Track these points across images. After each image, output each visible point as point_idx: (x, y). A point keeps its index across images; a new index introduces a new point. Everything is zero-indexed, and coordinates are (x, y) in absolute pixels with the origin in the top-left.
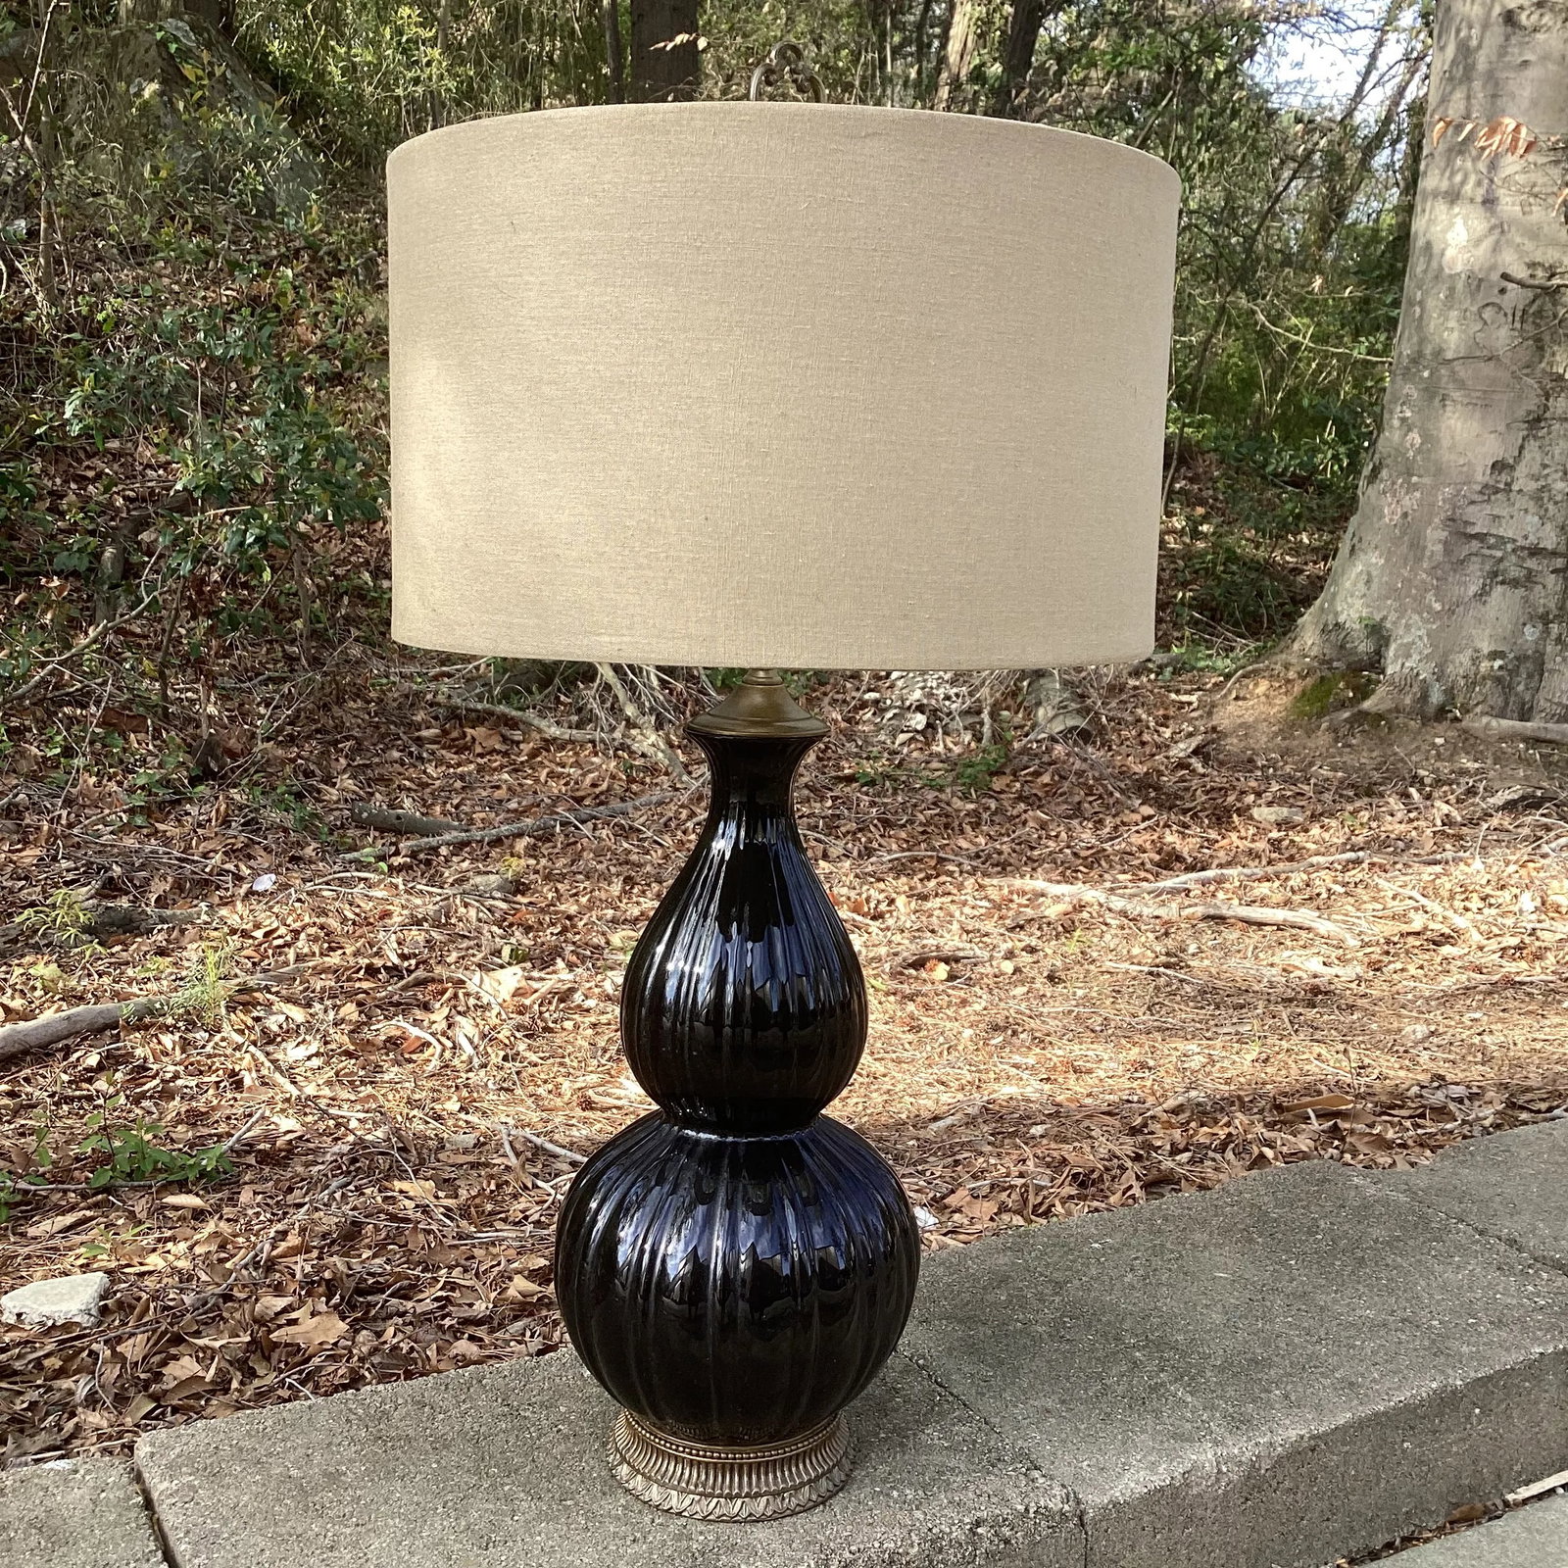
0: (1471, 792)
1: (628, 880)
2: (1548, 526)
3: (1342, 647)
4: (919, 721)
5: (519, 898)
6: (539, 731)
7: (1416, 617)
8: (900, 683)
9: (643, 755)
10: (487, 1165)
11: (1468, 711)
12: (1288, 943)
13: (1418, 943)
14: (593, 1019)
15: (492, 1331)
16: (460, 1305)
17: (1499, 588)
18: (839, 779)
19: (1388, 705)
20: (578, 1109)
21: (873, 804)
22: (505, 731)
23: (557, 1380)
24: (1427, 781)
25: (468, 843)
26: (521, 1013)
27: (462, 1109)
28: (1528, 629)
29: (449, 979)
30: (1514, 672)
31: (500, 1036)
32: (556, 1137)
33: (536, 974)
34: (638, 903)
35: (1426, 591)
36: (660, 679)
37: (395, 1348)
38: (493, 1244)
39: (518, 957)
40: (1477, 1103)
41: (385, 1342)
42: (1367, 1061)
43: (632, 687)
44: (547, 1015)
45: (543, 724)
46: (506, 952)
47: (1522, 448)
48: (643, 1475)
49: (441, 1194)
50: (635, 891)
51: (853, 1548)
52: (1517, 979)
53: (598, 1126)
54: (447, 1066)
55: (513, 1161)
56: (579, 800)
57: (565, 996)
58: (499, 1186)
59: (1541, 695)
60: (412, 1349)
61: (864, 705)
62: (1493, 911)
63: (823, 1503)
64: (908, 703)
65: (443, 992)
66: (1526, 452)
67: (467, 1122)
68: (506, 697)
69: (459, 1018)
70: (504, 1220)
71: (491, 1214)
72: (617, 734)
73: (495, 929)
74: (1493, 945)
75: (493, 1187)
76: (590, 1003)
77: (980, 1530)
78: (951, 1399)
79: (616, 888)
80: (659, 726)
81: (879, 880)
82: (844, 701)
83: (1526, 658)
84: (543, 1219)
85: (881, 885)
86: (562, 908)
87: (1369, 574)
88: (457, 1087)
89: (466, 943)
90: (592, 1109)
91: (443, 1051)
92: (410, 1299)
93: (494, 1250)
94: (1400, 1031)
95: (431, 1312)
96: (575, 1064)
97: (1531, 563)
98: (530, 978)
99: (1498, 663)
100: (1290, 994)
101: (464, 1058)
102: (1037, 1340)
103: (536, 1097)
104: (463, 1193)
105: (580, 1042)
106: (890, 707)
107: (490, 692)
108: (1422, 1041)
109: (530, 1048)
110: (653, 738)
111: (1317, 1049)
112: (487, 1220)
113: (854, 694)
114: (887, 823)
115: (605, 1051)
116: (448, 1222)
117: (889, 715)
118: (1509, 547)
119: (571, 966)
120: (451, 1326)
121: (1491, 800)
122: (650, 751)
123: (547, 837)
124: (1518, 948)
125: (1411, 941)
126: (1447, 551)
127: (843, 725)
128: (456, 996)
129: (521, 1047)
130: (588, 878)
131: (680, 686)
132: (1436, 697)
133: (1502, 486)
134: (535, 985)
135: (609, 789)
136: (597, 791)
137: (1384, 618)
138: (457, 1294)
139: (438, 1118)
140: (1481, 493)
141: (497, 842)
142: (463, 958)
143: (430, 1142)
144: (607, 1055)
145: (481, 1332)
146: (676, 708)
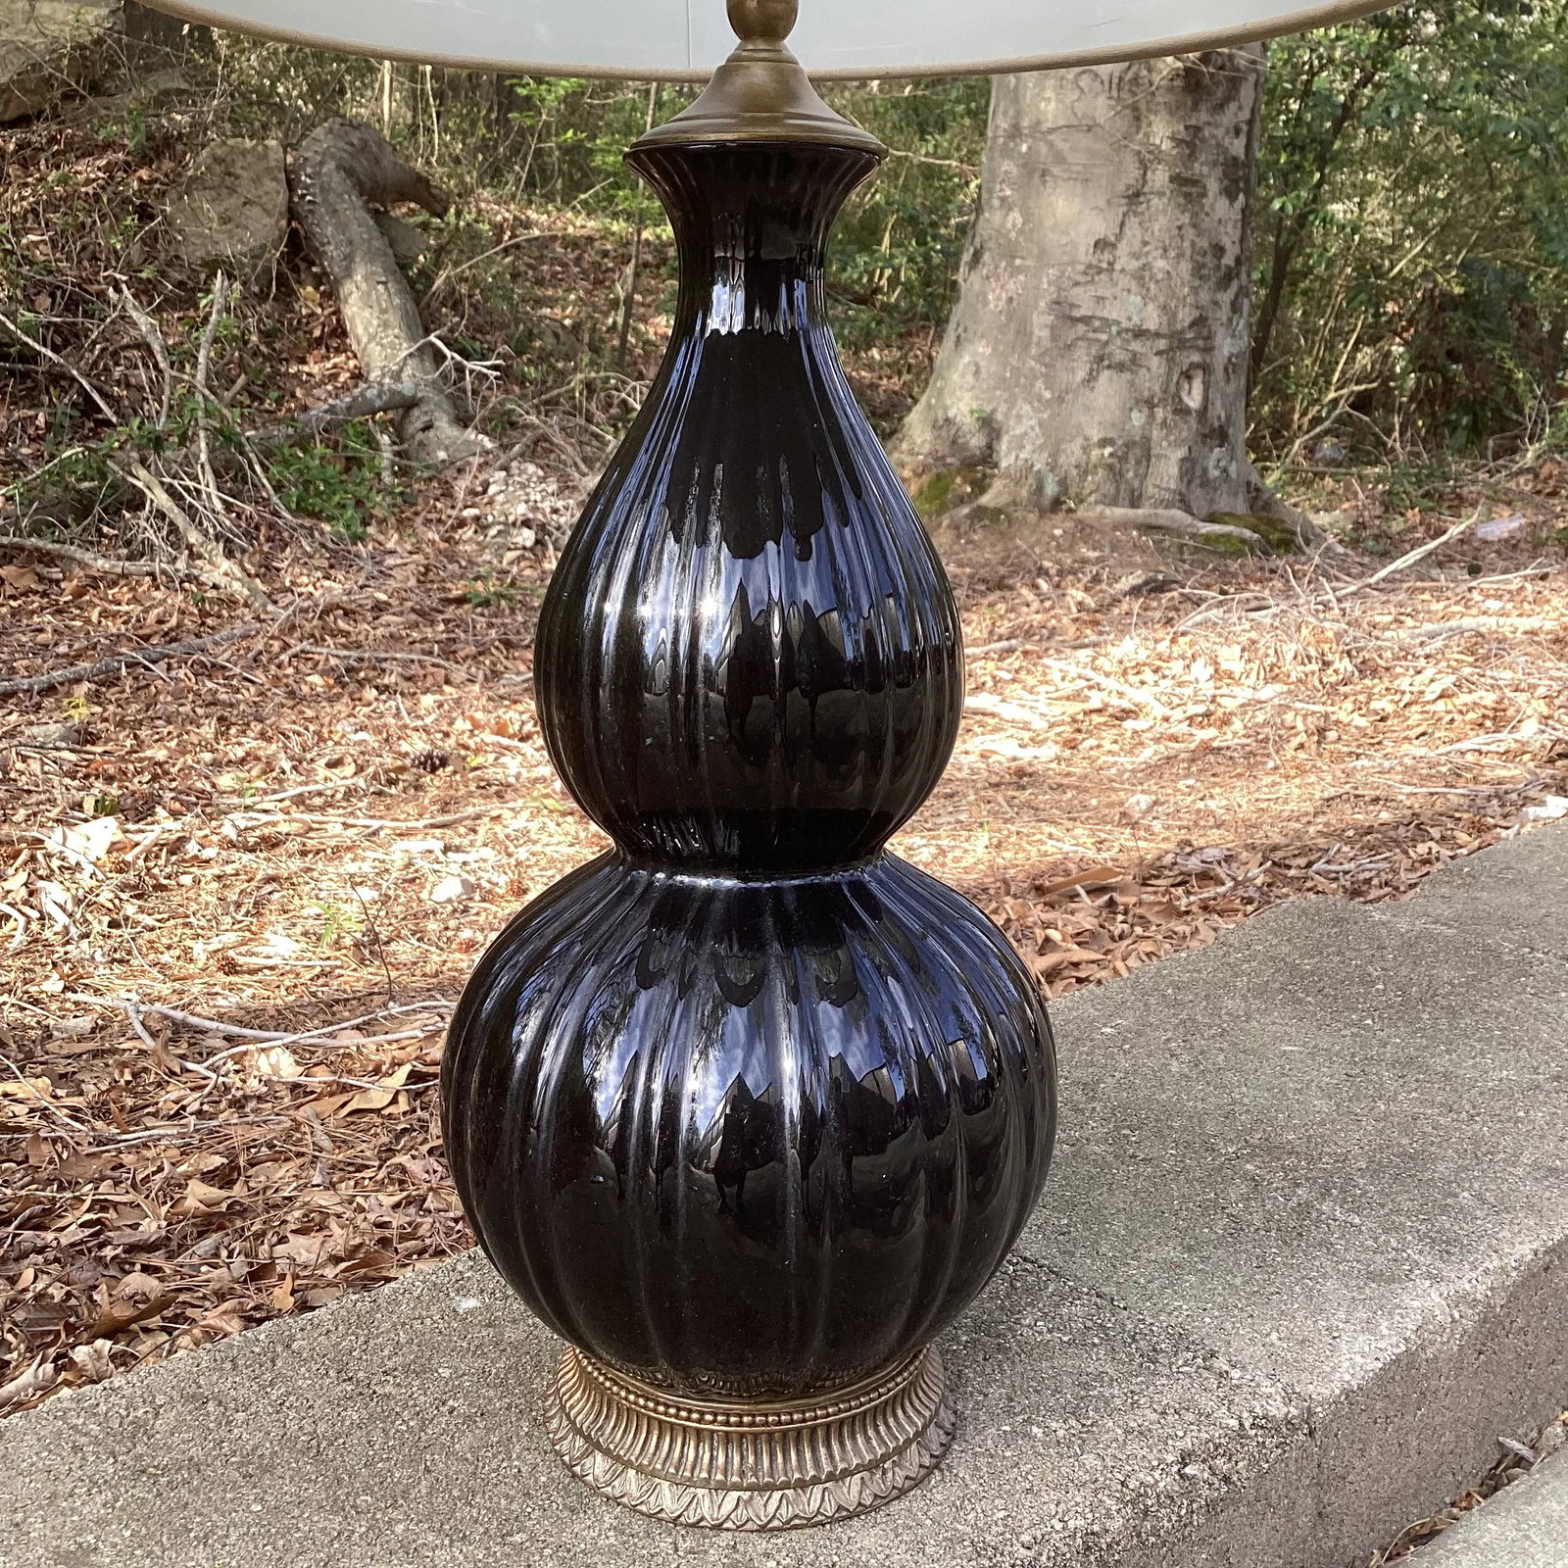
0: (1096, 579)
1: (221, 719)
2: (1151, 307)
3: (954, 442)
4: (527, 537)
5: (89, 748)
6: (83, 565)
7: (1027, 407)
8: (500, 498)
9: (215, 587)
10: (113, 1051)
11: (1082, 501)
12: (976, 728)
13: (1102, 720)
14: (216, 871)
15: (170, 1257)
16: (119, 1228)
17: (1106, 373)
18: (448, 601)
19: (1003, 500)
20: (221, 974)
21: (491, 625)
22: (39, 568)
23: (417, 1325)
24: (1053, 572)
25: (13, 694)
26: (121, 871)
27: (66, 989)
28: (1135, 414)
29: (21, 840)
30: (1124, 459)
31: (101, 899)
32: (198, 1009)
33: (131, 826)
34: (240, 744)
35: (1036, 378)
36: (224, 502)
37: (40, 1297)
38: (145, 1146)
39: (103, 808)
40: (1234, 865)
41: (25, 1290)
42: (1103, 836)
43: (191, 512)
44: (156, 871)
45: (88, 557)
46: (89, 805)
47: (1122, 224)
48: (640, 1469)
49: (60, 1092)
50: (233, 731)
51: (1026, 1538)
52: (1215, 744)
53: (249, 992)
54: (36, 941)
55: (149, 1043)
56: (147, 638)
57: (176, 847)
58: (135, 1075)
59: (1150, 482)
60: (69, 1295)
61: (462, 523)
62: (1168, 682)
63: (937, 1466)
64: (511, 519)
65: (16, 855)
66: (1126, 229)
67: (77, 1003)
68: (36, 530)
69: (41, 884)
70: (155, 1115)
71: (133, 1110)
72: (181, 564)
73: (67, 781)
74: (1178, 714)
75: (128, 1077)
76: (207, 853)
77: (1188, 1470)
78: (1029, 1266)
79: (208, 730)
80: (229, 554)
81: (515, 702)
82: (440, 521)
83: (1134, 443)
84: (205, 1107)
85: (520, 707)
86: (149, 753)
87: (977, 365)
88: (55, 965)
89: (34, 798)
90: (237, 973)
91: (28, 923)
92: (46, 1228)
93: (150, 1153)
94: (1121, 804)
95: (82, 1242)
96: (203, 923)
97: (1136, 346)
98: (126, 831)
99: (1108, 451)
100: (995, 779)
101: (58, 928)
102: (1104, 1166)
103: (163, 967)
104: (90, 1089)
105: (204, 897)
106: (493, 524)
107: (17, 524)
108: (1149, 810)
109: (141, 909)
110: (226, 565)
111: (1047, 829)
112: (133, 1117)
113: (450, 512)
114: (508, 644)
115: (238, 905)
116: (77, 1125)
117: (493, 532)
118: (1114, 329)
119: (175, 815)
120: (114, 1258)
121: (1118, 586)
122: (223, 581)
123: (111, 679)
124: (1207, 715)
125: (1096, 719)
126: (1054, 337)
127: (443, 545)
128: (33, 858)
129: (130, 909)
130: (169, 722)
131: (249, 509)
132: (1051, 489)
133: (1104, 265)
134: (137, 838)
135: (179, 625)
136: (165, 627)
137: (994, 411)
138: (111, 1214)
139: (36, 1002)
140: (1085, 273)
141: (50, 690)
142: (35, 814)
143: (32, 1033)
144: (243, 910)
145: (157, 1259)
146: (246, 534)
